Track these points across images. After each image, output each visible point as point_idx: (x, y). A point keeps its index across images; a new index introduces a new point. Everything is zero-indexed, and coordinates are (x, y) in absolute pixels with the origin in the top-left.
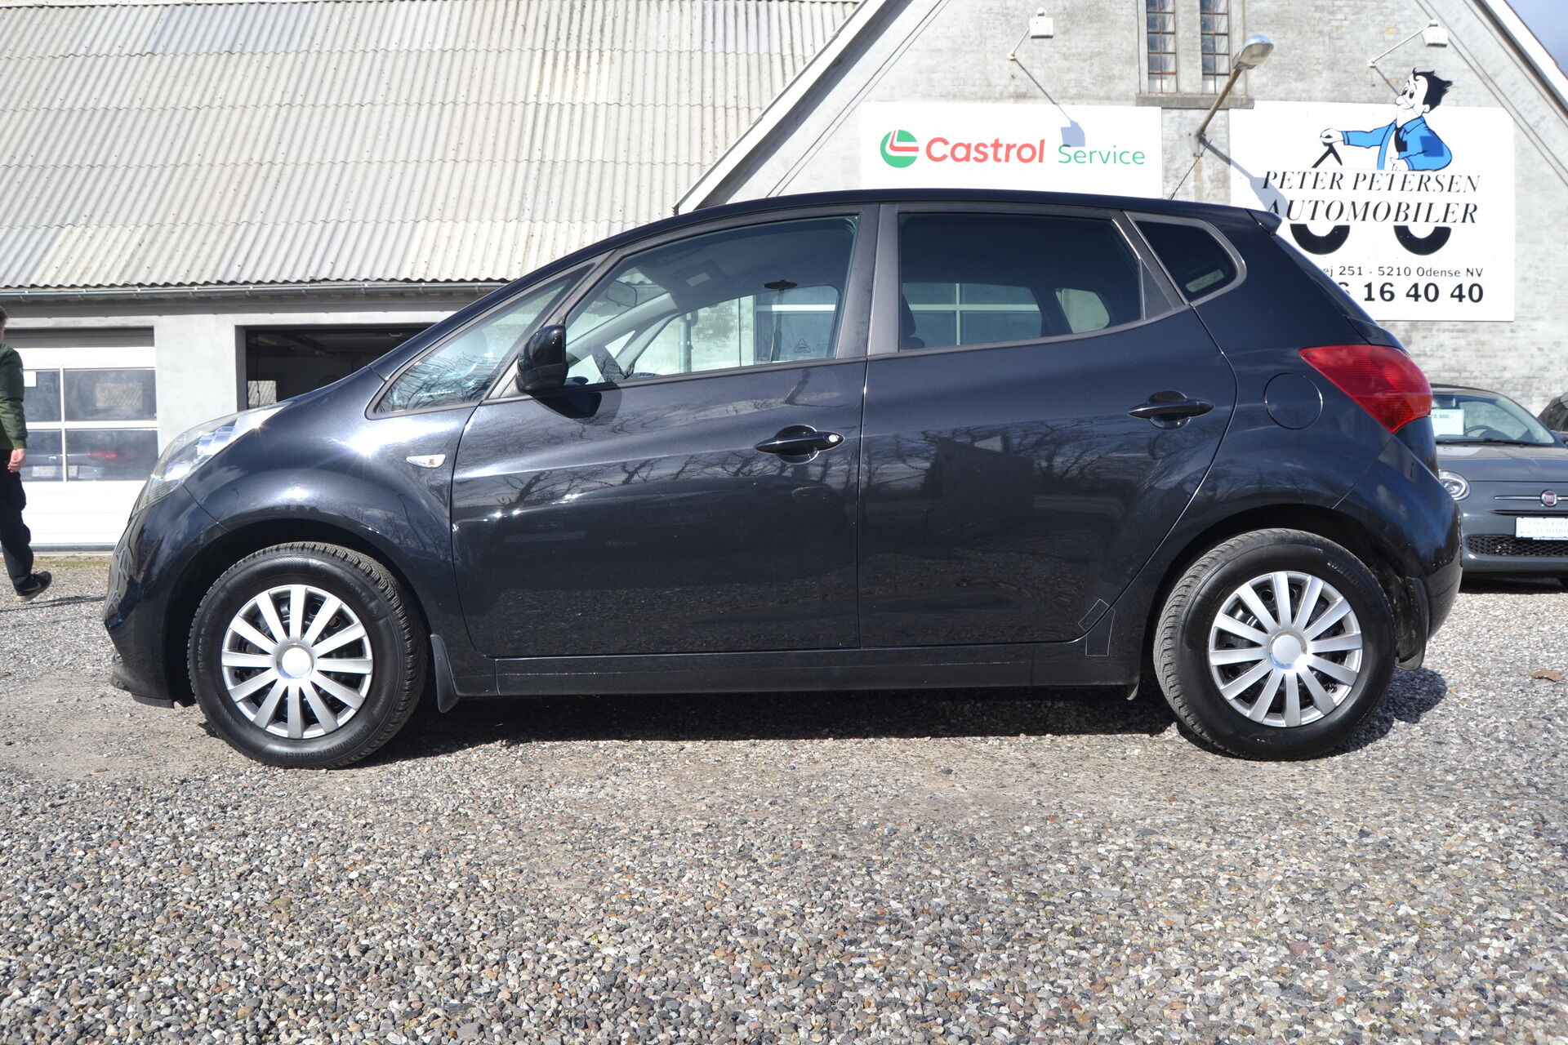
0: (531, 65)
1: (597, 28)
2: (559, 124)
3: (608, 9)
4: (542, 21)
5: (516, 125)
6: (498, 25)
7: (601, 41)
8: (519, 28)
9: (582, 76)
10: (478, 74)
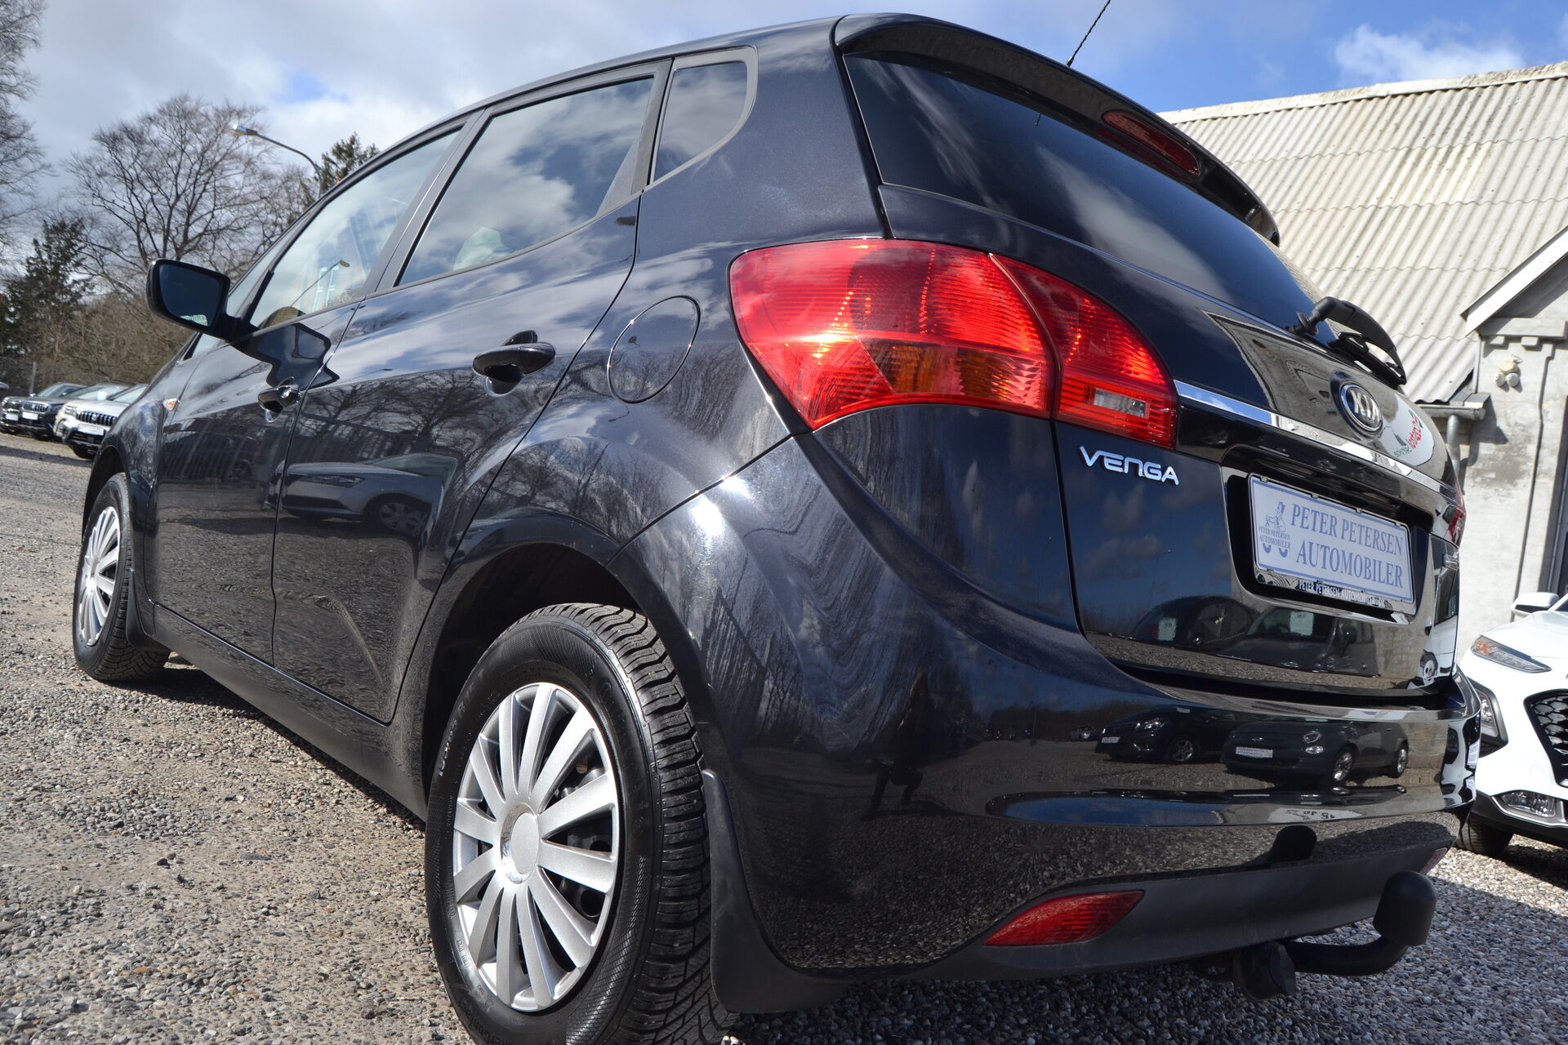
0: (1387, 167)
1: (1485, 117)
2: (1394, 228)
3: (1508, 96)
4: (1421, 118)
5: (1343, 232)
6: (1368, 127)
7: (1484, 133)
8: (1392, 127)
9: (1444, 172)
10: (1325, 179)
